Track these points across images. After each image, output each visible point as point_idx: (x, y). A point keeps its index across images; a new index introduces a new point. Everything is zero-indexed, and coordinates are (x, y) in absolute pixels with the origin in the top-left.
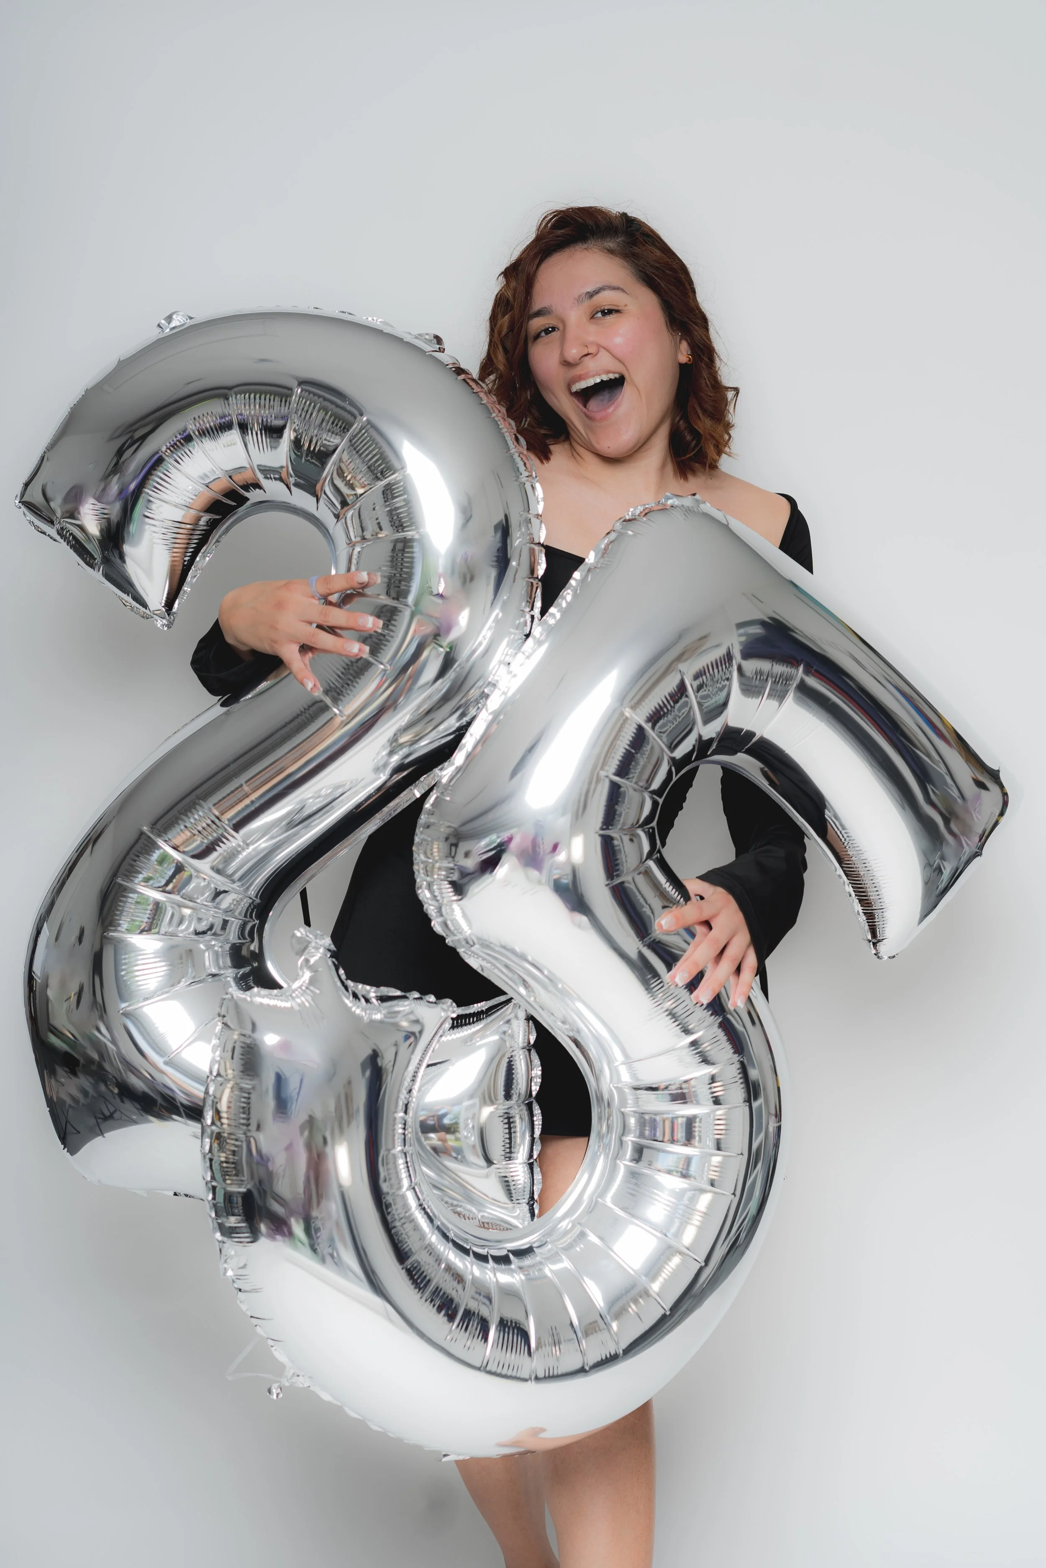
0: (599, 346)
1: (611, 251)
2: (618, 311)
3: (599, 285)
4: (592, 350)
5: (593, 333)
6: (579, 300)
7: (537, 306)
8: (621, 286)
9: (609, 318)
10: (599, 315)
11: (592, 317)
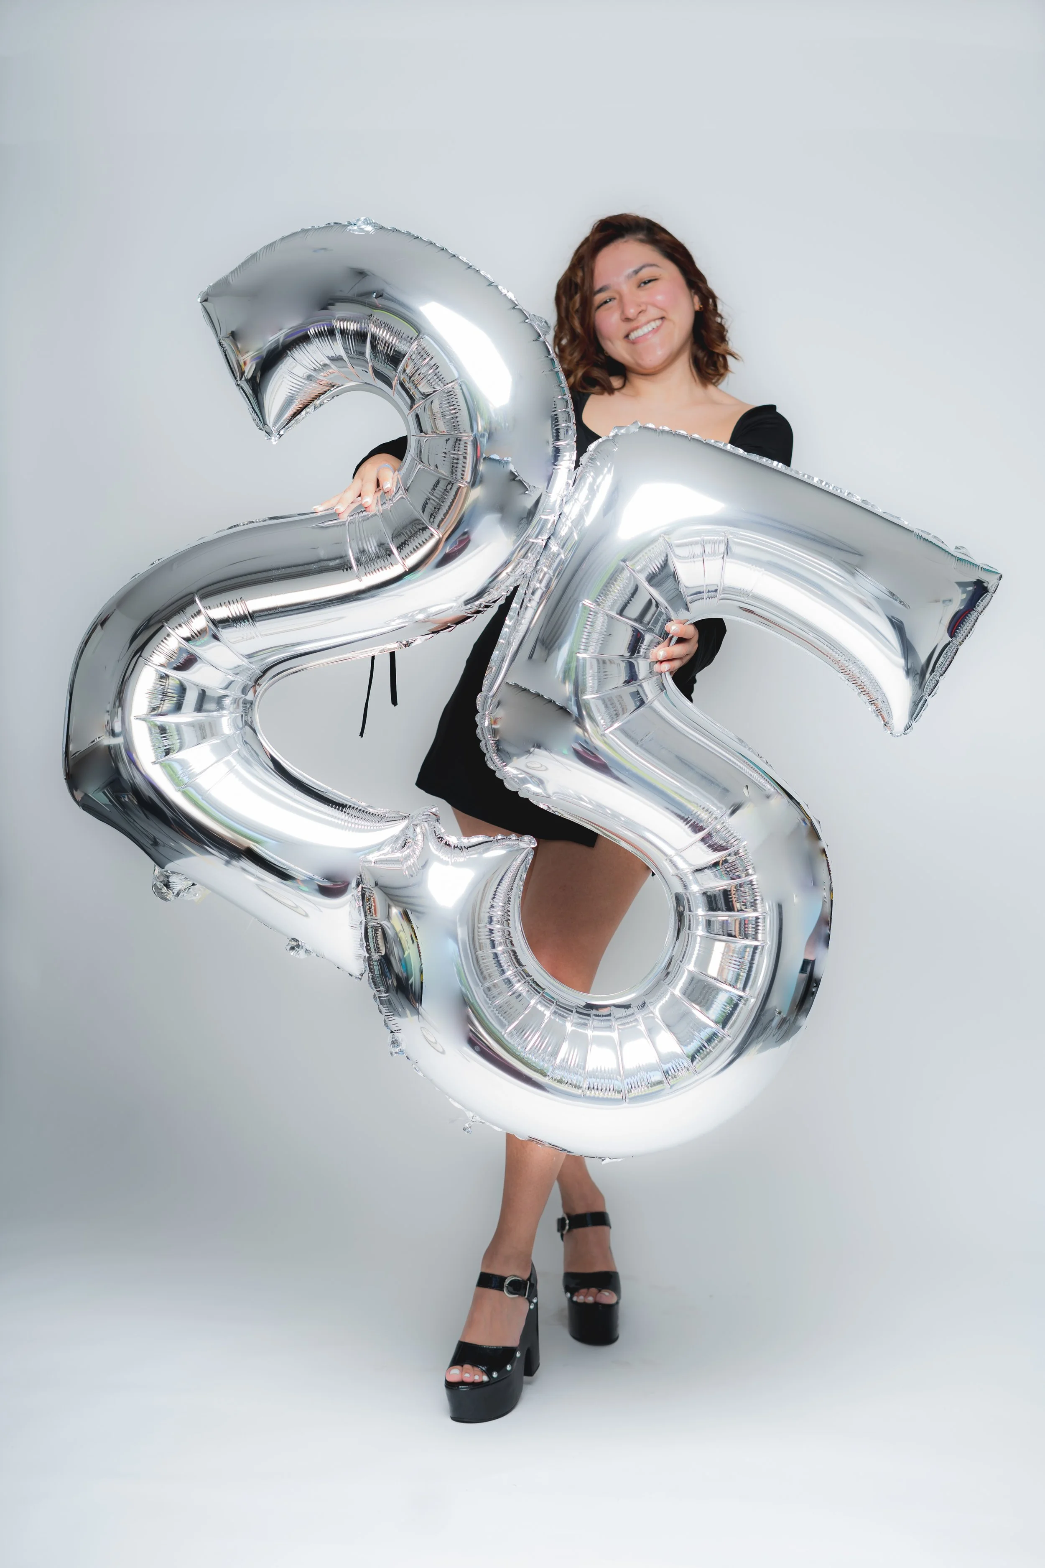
0: (647, 304)
1: (642, 241)
2: (656, 280)
3: (641, 265)
4: (643, 308)
5: (643, 295)
6: (629, 277)
7: (598, 285)
8: (655, 263)
9: (649, 285)
10: (643, 285)
11: (639, 286)
